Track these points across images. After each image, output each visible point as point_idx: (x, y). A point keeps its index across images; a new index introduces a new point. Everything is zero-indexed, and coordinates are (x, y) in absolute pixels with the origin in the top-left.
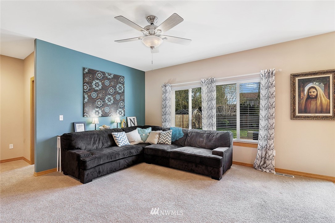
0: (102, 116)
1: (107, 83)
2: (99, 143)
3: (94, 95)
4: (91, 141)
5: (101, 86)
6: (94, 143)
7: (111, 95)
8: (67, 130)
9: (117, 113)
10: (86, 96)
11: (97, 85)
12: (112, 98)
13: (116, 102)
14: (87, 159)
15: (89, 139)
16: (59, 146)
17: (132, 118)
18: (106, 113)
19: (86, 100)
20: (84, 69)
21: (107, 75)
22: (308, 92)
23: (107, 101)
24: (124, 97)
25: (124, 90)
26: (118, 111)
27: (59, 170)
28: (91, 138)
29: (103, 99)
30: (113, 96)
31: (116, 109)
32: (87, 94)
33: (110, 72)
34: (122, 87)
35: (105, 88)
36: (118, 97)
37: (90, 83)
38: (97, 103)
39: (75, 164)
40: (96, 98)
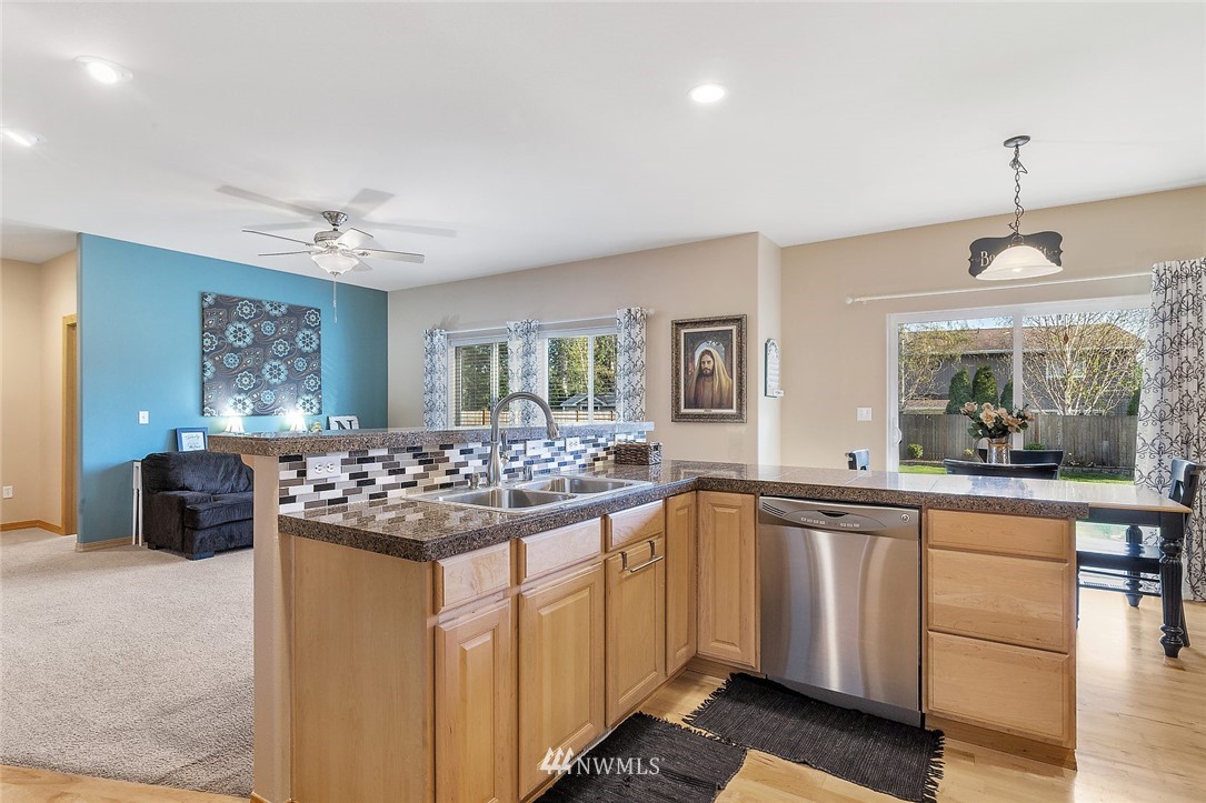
0: (255, 414)
1: (268, 328)
2: (239, 478)
3: (231, 360)
4: (218, 472)
5: (252, 336)
6: (226, 478)
7: (281, 359)
8: (159, 446)
9: (298, 406)
10: (209, 364)
11: (240, 333)
12: (282, 368)
13: (295, 378)
14: (201, 507)
15: (211, 468)
16: (137, 483)
17: (344, 420)
18: (265, 405)
19: (208, 374)
20: (203, 296)
21: (268, 307)
22: (701, 362)
23: (268, 376)
24: (320, 364)
25: (319, 346)
26: (301, 402)
27: (137, 542)
28: (217, 467)
29: (256, 371)
30: (286, 362)
31: (295, 394)
32: (213, 358)
33: (276, 299)
34: (314, 337)
35: (261, 342)
36: (300, 364)
37: (219, 332)
38: (240, 381)
39: (174, 519)
40: (236, 368)
